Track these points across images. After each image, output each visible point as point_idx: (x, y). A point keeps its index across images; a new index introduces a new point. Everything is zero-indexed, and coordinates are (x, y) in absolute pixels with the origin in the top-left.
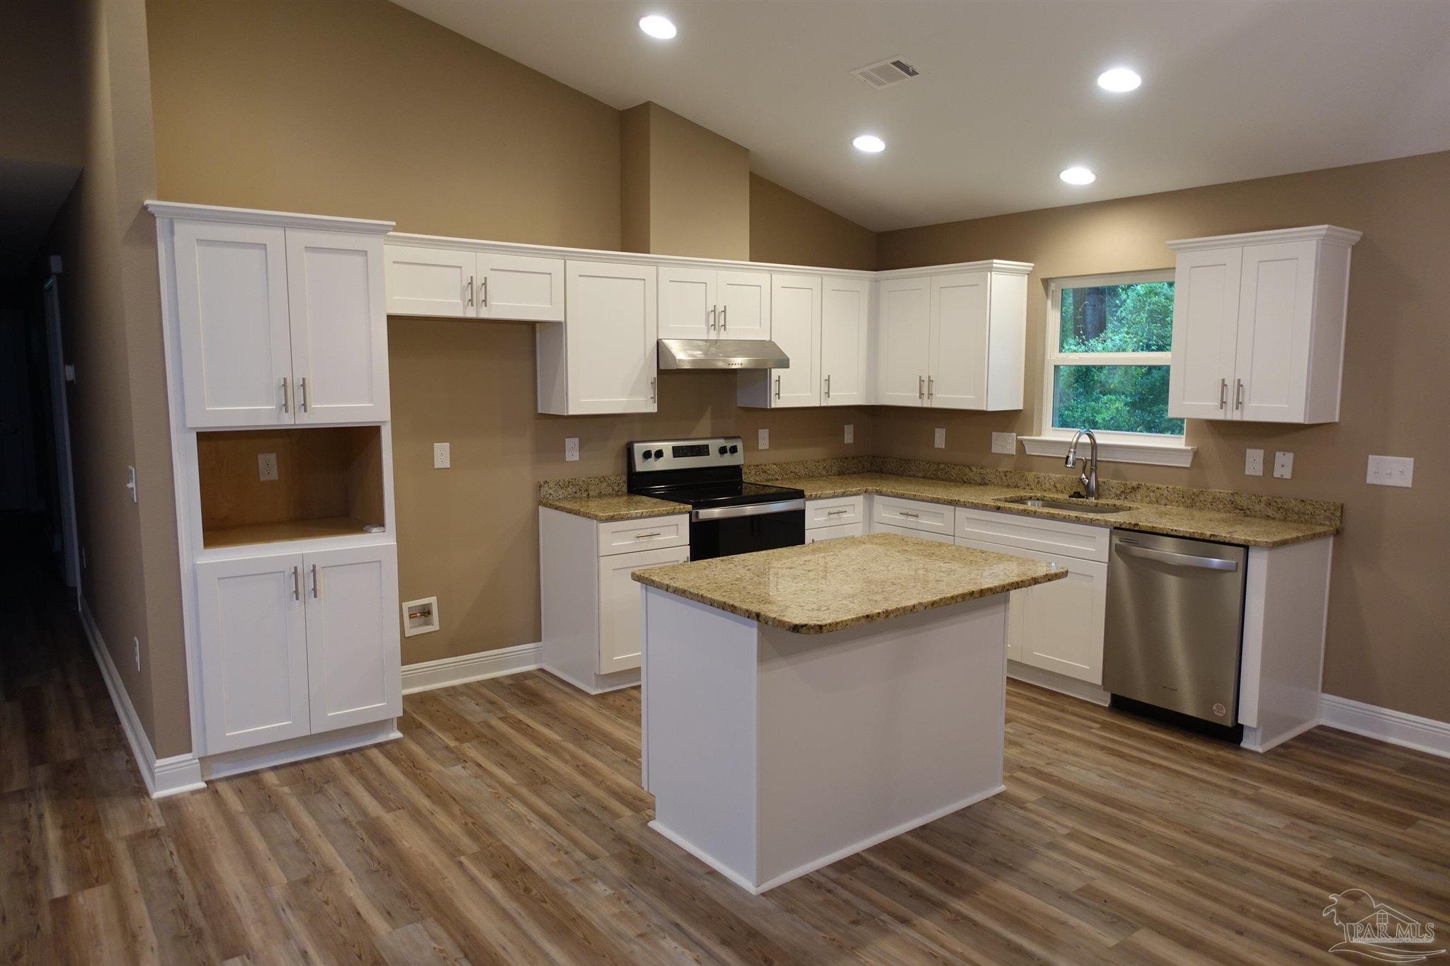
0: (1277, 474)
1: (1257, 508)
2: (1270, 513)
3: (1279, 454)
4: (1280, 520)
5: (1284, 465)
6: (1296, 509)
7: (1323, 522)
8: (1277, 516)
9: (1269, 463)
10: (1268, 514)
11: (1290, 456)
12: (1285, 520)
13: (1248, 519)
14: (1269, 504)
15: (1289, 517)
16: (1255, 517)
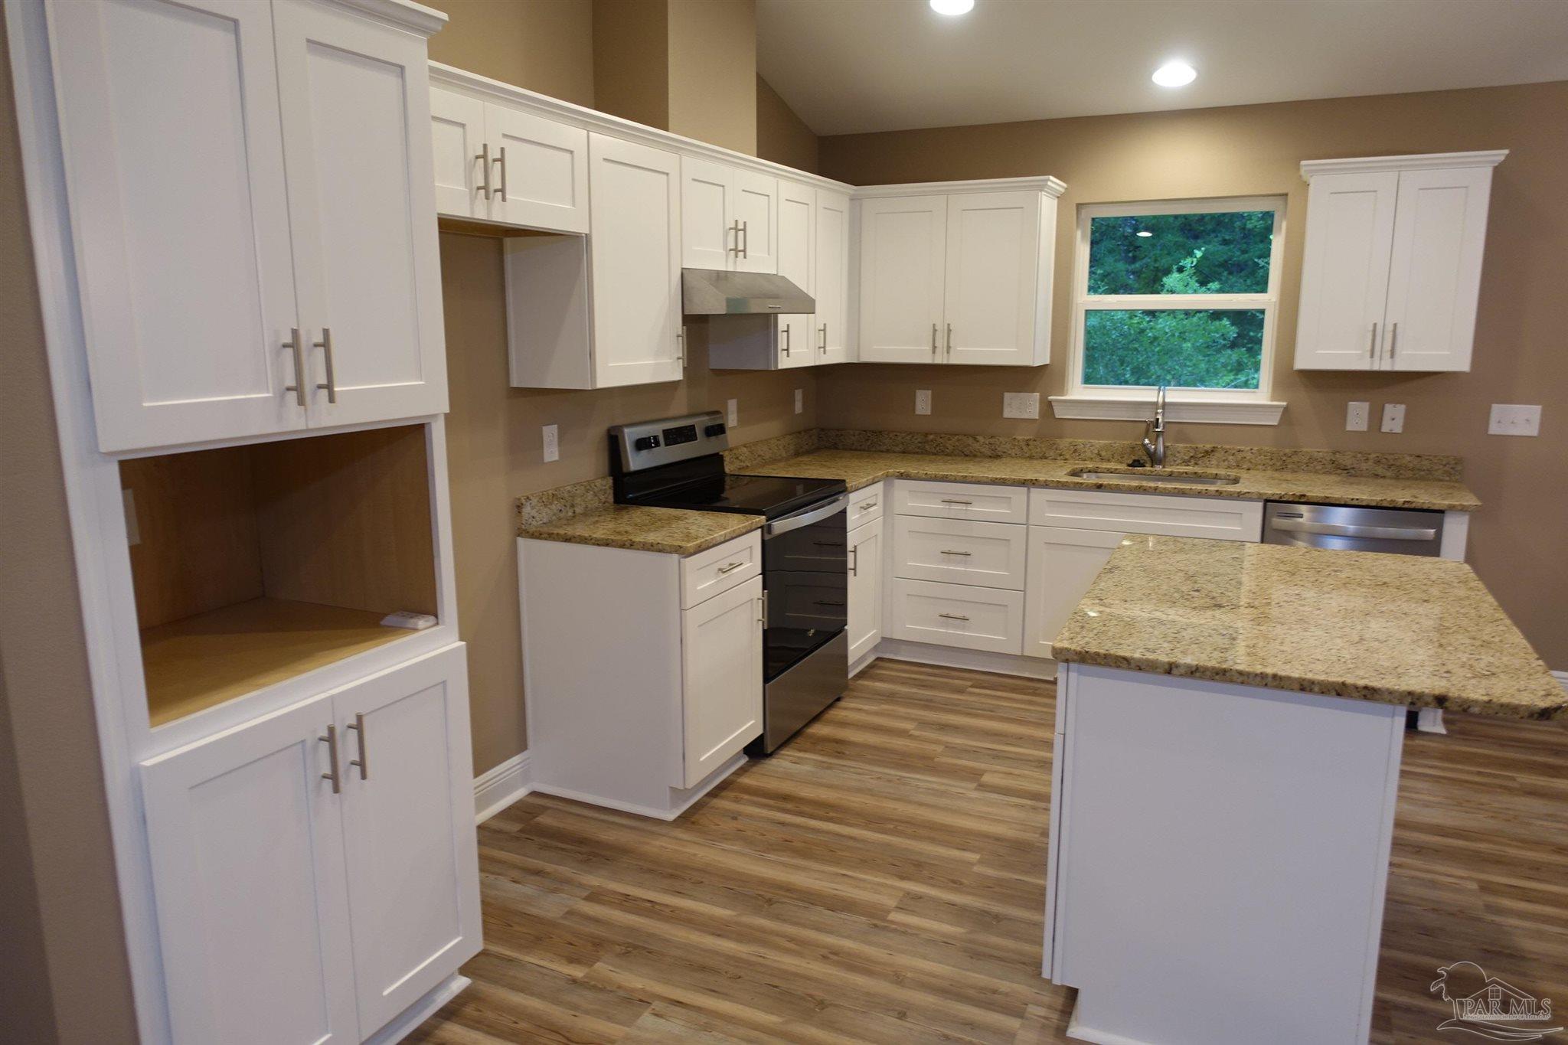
0: (1385, 429)
1: (1364, 466)
2: (1380, 470)
3: (1388, 407)
4: (1391, 478)
5: (1394, 418)
6: (1411, 465)
7: (1442, 478)
8: (1389, 474)
9: (1376, 417)
10: (1376, 473)
11: (1402, 408)
12: (1397, 478)
13: (1352, 479)
14: (1378, 462)
15: (1401, 474)
16: (1362, 476)
